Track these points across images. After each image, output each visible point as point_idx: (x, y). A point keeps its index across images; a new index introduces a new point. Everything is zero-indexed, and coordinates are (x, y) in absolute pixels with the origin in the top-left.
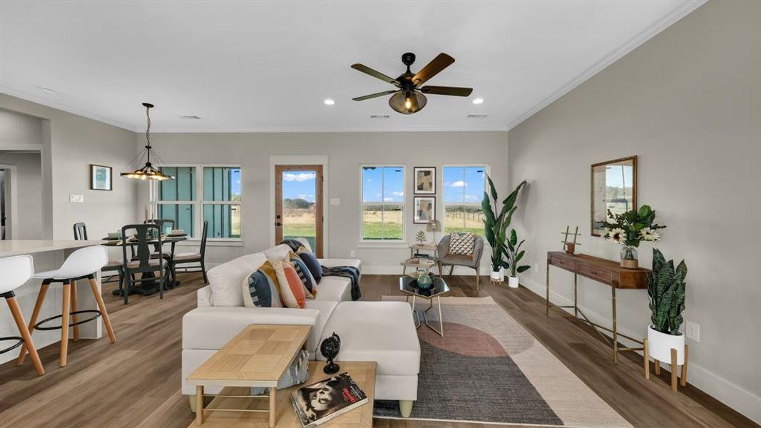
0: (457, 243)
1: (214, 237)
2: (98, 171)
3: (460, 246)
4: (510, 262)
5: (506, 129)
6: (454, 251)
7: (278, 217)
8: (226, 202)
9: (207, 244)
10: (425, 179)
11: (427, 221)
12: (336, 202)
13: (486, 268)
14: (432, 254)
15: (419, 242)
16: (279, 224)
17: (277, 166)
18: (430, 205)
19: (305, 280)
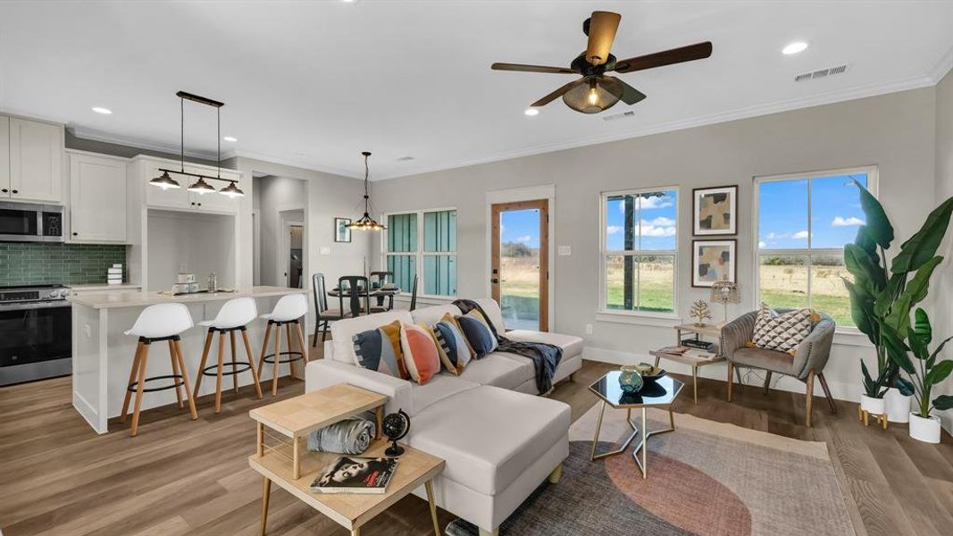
0: (767, 328)
1: (448, 294)
2: (341, 223)
3: (772, 334)
4: (916, 380)
5: (929, 82)
6: (761, 342)
7: (495, 272)
8: (443, 254)
9: (417, 300)
10: (714, 210)
11: (711, 284)
12: (565, 251)
13: (844, 383)
14: (716, 341)
15: (697, 321)
16: (495, 281)
17: (493, 206)
18: (725, 256)
19: (448, 350)
